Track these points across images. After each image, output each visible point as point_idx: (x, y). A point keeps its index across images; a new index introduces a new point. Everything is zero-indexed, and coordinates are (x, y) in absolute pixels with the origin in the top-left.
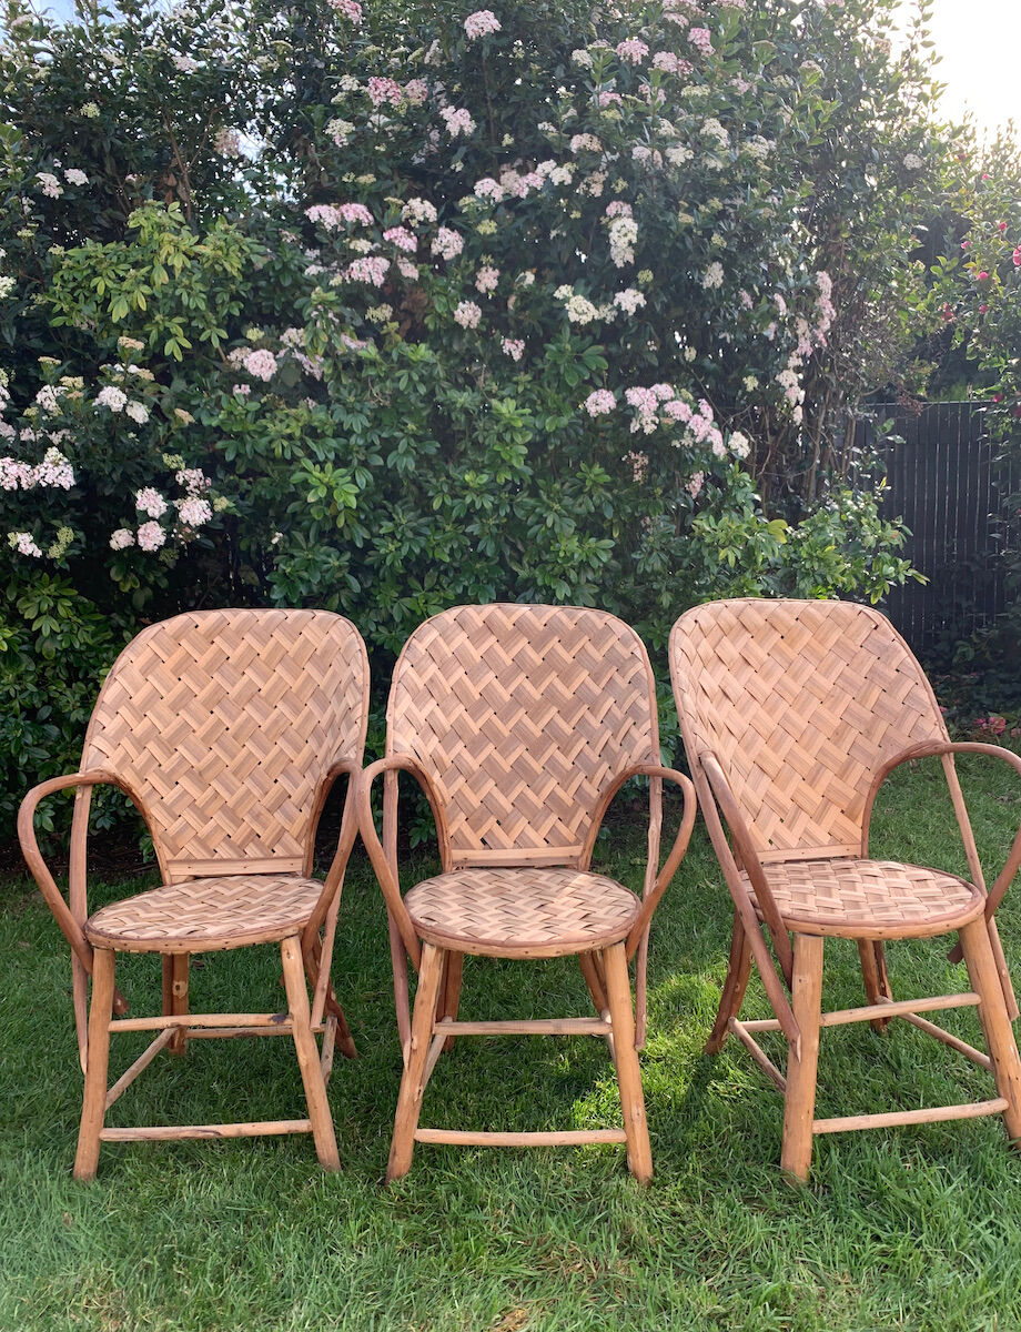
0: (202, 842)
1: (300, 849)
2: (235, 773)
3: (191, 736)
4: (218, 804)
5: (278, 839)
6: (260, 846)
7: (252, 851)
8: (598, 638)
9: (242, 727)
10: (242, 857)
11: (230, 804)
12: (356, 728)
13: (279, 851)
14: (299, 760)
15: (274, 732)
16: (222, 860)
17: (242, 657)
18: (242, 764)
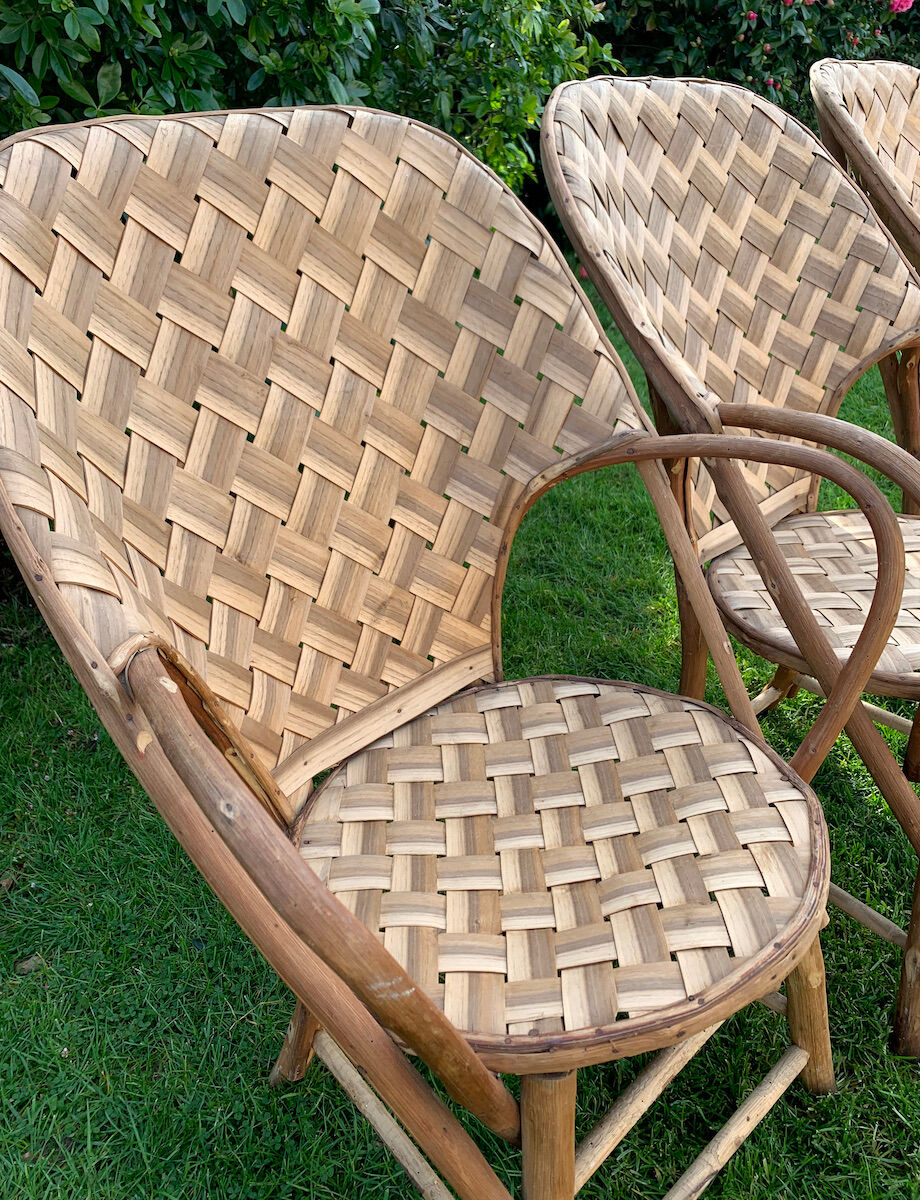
0: (305, 702)
1: (480, 635)
2: (307, 532)
3: (178, 476)
4: (303, 609)
5: (431, 634)
6: (406, 659)
7: (395, 674)
8: (753, 136)
9: (283, 425)
10: (384, 693)
11: (325, 599)
12: (605, 368)
13: (440, 652)
14: (421, 468)
15: (353, 416)
16: (355, 717)
17: (214, 249)
18: (314, 507)
